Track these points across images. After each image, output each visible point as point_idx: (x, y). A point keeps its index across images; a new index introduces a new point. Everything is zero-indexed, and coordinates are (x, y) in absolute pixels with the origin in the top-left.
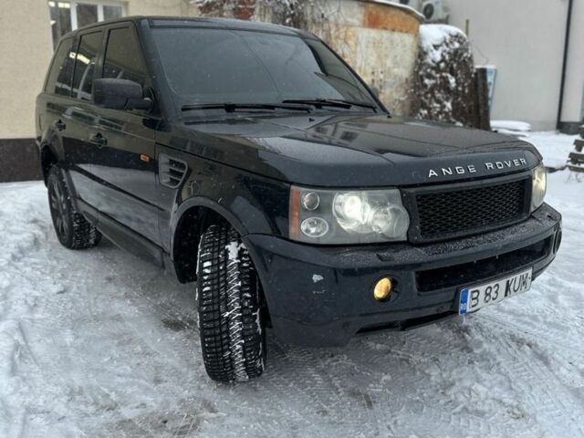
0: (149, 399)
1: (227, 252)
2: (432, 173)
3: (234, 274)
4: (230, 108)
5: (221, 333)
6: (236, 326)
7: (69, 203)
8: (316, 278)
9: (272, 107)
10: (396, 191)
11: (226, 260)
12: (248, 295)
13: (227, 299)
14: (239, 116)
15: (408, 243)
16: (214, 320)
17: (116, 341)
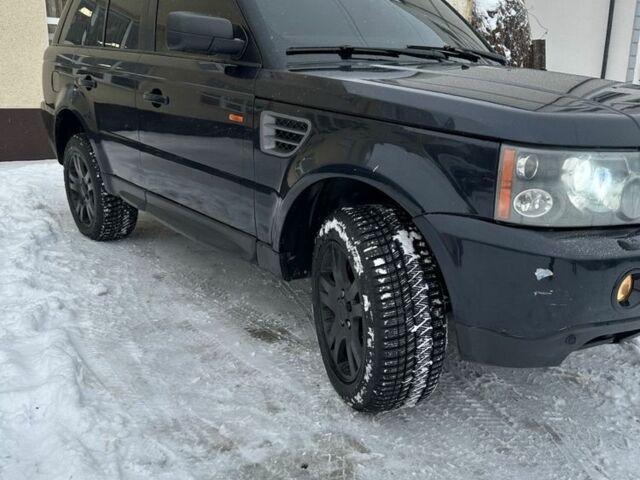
0: (272, 434)
3: (417, 274)
4: (346, 53)
5: (407, 354)
6: (425, 344)
7: (98, 183)
8: (542, 273)
9: (395, 53)
11: (402, 257)
12: (438, 302)
13: (413, 309)
14: (361, 64)
16: (399, 338)
17: (198, 356)
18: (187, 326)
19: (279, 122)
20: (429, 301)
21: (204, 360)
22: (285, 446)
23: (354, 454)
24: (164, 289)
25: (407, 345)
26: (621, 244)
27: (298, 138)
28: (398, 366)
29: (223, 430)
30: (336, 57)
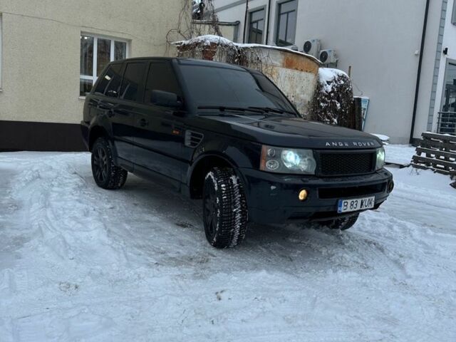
0: (181, 251)
1: (231, 180)
2: (327, 144)
3: (237, 191)
4: (222, 109)
5: (231, 220)
6: (238, 216)
8: (273, 188)
9: (243, 110)
10: (311, 151)
11: (232, 185)
12: (244, 201)
13: (235, 203)
14: (227, 114)
15: (315, 176)
16: (228, 213)
17: (153, 230)
18: (149, 221)
19: (193, 134)
20: (241, 201)
21: (156, 231)
22: (185, 254)
23: (210, 257)
24: (139, 209)
25: (231, 216)
26: (303, 181)
27: (198, 141)
28: (228, 224)
29: (162, 248)
30: (218, 110)
